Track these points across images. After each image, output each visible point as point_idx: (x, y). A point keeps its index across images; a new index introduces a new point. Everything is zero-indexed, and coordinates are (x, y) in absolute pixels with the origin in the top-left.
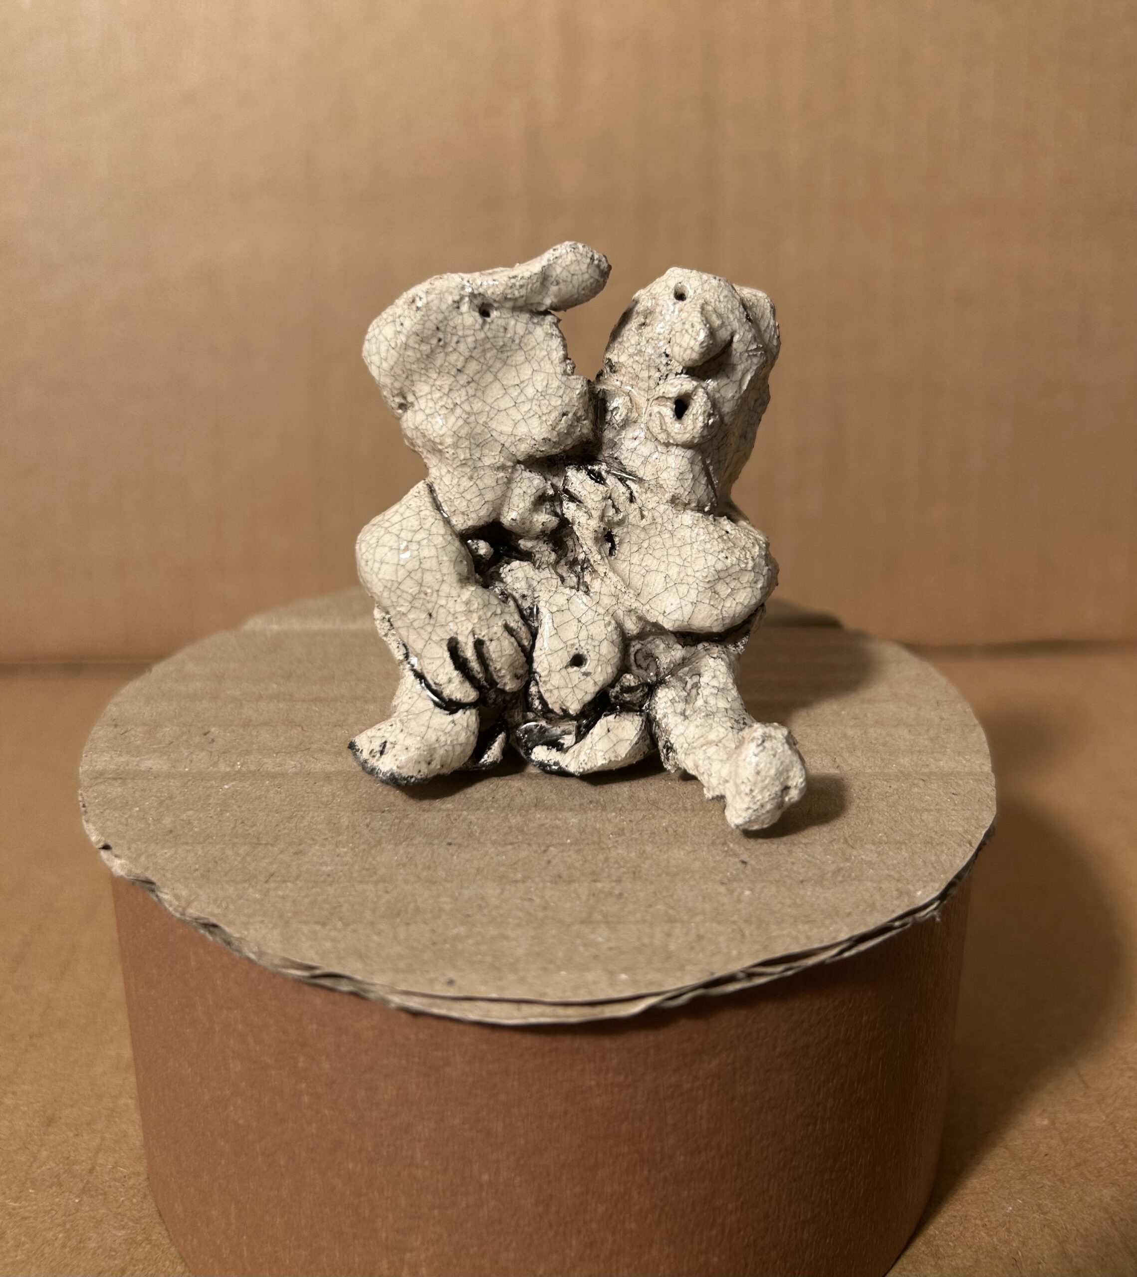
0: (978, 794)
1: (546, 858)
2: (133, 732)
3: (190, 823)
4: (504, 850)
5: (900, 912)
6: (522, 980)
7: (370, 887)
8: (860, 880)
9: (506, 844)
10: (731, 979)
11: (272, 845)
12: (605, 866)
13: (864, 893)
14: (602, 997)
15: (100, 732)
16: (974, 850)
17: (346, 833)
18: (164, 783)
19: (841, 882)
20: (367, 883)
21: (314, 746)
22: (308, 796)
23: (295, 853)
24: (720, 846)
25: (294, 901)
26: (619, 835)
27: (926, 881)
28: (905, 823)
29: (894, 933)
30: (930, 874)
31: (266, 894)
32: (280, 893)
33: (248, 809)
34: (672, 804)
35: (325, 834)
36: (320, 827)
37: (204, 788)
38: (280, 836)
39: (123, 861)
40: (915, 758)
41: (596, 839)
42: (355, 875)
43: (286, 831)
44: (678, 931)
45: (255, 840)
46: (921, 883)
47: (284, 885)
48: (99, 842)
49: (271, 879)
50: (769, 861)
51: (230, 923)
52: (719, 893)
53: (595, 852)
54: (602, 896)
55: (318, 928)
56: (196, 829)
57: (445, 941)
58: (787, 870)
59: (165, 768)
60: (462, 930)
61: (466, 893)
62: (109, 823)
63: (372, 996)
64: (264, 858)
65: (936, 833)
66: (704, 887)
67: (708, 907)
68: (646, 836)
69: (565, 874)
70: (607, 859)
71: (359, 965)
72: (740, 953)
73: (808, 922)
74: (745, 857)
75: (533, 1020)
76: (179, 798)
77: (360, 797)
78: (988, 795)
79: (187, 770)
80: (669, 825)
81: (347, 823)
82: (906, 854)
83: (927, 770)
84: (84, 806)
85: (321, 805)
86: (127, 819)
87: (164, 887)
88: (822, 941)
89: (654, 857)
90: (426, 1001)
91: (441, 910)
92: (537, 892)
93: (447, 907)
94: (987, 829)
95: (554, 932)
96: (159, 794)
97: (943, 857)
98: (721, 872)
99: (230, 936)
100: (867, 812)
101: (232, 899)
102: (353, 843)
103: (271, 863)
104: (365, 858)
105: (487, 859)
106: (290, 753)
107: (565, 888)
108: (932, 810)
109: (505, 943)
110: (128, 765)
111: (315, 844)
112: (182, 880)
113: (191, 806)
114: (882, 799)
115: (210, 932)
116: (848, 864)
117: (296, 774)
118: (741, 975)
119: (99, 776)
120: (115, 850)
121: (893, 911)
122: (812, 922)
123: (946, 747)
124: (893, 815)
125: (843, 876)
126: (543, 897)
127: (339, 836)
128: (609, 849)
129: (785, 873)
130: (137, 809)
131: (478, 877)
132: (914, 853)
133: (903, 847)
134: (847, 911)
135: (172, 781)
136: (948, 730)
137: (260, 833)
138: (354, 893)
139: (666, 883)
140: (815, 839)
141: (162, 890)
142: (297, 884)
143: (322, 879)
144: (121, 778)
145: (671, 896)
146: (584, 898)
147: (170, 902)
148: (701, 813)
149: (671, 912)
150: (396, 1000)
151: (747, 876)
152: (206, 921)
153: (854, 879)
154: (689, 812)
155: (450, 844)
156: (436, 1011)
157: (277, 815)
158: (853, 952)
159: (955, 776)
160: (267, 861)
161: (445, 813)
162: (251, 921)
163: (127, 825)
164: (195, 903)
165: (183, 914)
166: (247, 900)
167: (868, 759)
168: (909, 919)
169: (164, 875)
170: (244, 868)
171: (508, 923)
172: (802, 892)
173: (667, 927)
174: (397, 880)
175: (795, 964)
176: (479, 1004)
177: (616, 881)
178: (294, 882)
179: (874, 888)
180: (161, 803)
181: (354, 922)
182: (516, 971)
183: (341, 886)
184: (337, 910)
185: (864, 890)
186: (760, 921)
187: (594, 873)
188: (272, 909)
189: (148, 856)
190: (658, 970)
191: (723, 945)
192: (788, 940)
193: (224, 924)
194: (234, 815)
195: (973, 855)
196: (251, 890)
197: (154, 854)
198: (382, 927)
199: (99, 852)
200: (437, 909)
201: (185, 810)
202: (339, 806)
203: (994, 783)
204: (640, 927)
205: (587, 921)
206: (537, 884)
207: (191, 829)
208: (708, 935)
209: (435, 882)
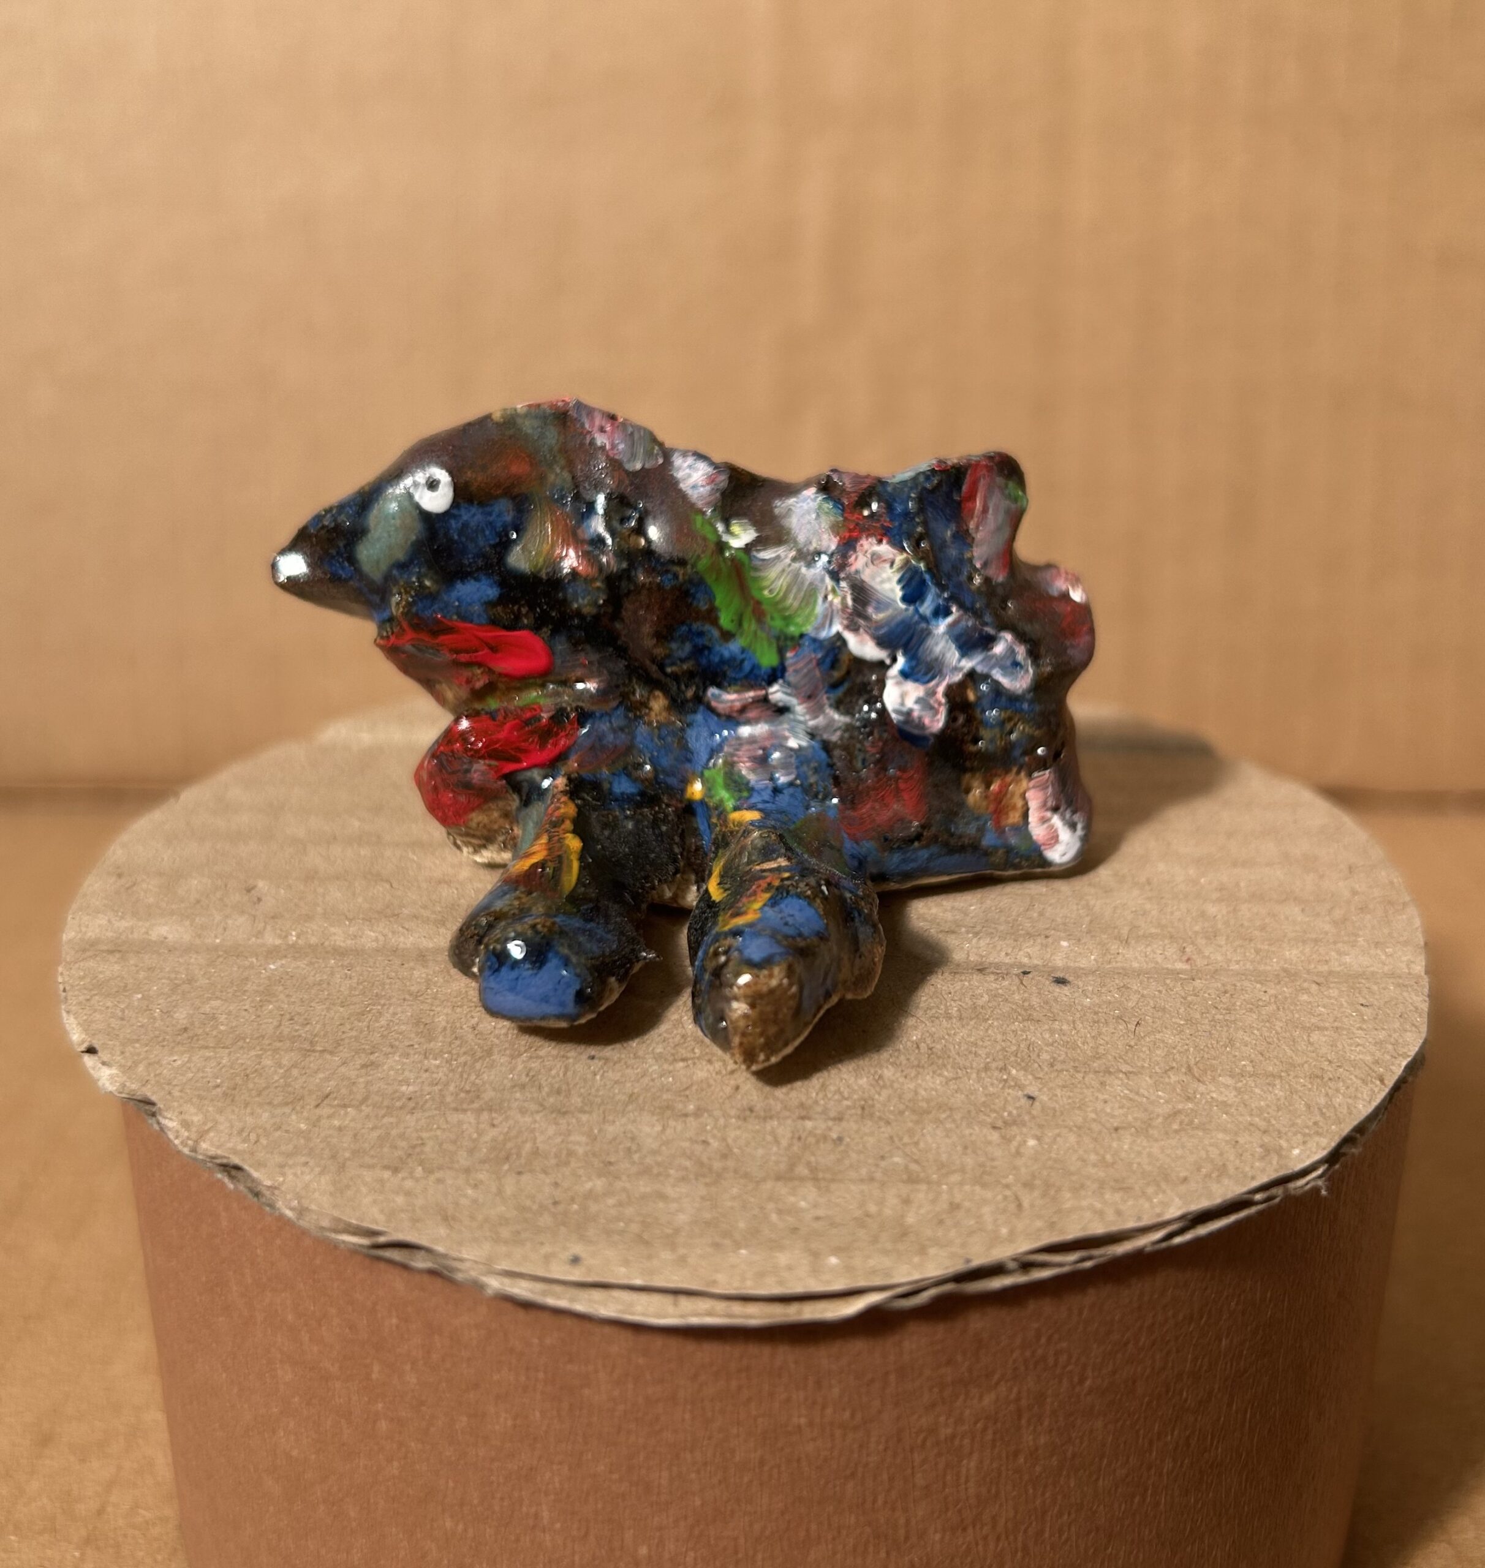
0: (1401, 1006)
1: (732, 1082)
2: (144, 886)
3: (214, 1018)
4: (671, 1068)
5: (1264, 1179)
6: (682, 1261)
7: (470, 1117)
8: (1204, 1130)
9: (675, 1060)
10: (997, 1270)
11: (331, 1053)
12: (820, 1096)
13: (1210, 1149)
14: (799, 1289)
15: (95, 885)
16: (1387, 1090)
17: (441, 1038)
18: (181, 960)
19: (1177, 1132)
20: (465, 1111)
21: (406, 911)
22: (391, 984)
23: (364, 1066)
24: (996, 1073)
25: (355, 1135)
27: (1309, 1135)
28: (1284, 1046)
29: (1253, 1210)
30: (1316, 1123)
31: (315, 1123)
32: (336, 1123)
33: (302, 1001)
35: (410, 1039)
36: (403, 1027)
37: (239, 967)
38: (342, 1040)
39: (113, 1071)
40: (1307, 950)
42: (449, 1099)
43: (354, 1033)
44: (921, 1194)
45: (307, 1046)
46: (1299, 1136)
47: (342, 1112)
48: (82, 1042)
49: (326, 1102)
50: (1069, 1097)
51: (259, 1165)
52: (990, 1143)
54: (812, 1140)
55: (387, 1174)
56: (222, 1028)
57: (573, 1200)
58: (1095, 1111)
59: (187, 938)
61: (611, 1130)
62: (97, 1017)
63: (459, 1276)
64: (317, 1071)
65: (1330, 1062)
66: (967, 1132)
67: (969, 1161)
69: (759, 1107)
70: (823, 1087)
71: (443, 1231)
72: (1012, 1232)
73: (1121, 1189)
74: (1032, 1090)
75: (695, 1321)
76: (202, 982)
78: (1417, 1008)
79: (218, 941)
80: (924, 1040)
81: (444, 1024)
82: (1281, 1093)
83: (1324, 968)
84: (64, 990)
85: (407, 997)
86: (123, 1011)
87: (167, 1110)
88: (1139, 1219)
89: (896, 1085)
90: (539, 1286)
91: (571, 1153)
92: (715, 1132)
93: (581, 1150)
94: (1409, 1059)
95: (735, 1191)
96: (173, 976)
97: (1338, 1100)
98: (995, 1111)
99: (259, 1183)
100: (1225, 1029)
101: (265, 1129)
102: (449, 1052)
103: (328, 1079)
104: (465, 1076)
105: (646, 1080)
106: (370, 920)
107: (757, 1127)
108: (1326, 1029)
109: (661, 1205)
110: (132, 933)
111: (394, 1053)
112: (194, 1100)
113: (218, 994)
114: (1251, 1010)
115: (231, 1177)
116: (1190, 1105)
117: (377, 950)
118: (1012, 1265)
119: (89, 948)
120: (104, 1055)
121: (1253, 1178)
122: (1127, 1190)
123: (1357, 935)
124: (1267, 1034)
125: (1181, 1123)
126: (724, 1139)
127: (430, 1041)
129: (1093, 1116)
130: (140, 996)
131: (630, 1107)
132: (1292, 1092)
133: (1277, 1082)
134: (1183, 1174)
135: (194, 956)
136: (1364, 909)
137: (316, 1036)
138: (445, 1126)
139: (910, 1125)
140: (1143, 1067)
141: (166, 1114)
142: (361, 1111)
143: (398, 1104)
144: (120, 951)
145: (916, 1144)
146: (784, 1142)
147: (177, 1132)
148: (972, 1023)
149: (914, 1167)
150: (495, 1284)
151: (1034, 1117)
152: (225, 1161)
153: (1197, 1128)
154: (954, 1021)
155: (592, 1058)
156: (551, 1301)
157: (341, 1009)
158: (1188, 1236)
159: (1367, 979)
160: (321, 1075)
162: (291, 1162)
163: (122, 1019)
164: (212, 1134)
165: (194, 1150)
166: (287, 1131)
167: (1235, 951)
168: (1278, 1191)
169: (170, 1093)
170: (287, 1085)
171: (668, 1176)
172: (1115, 1145)
173: (905, 1189)
174: (510, 1108)
175: (1096, 1252)
176: (616, 1293)
177: (834, 1119)
178: (358, 1107)
179: (1227, 1142)
180: (174, 989)
181: (440, 1168)
182: (673, 1247)
183: (427, 1114)
184: (418, 1150)
185: (1211, 1145)
186: (1048, 1185)
187: (802, 1105)
188: (322, 1146)
189: (150, 1064)
190: (885, 1252)
191: (988, 1218)
192: (1088, 1215)
193: (251, 1166)
194: (279, 1008)
195: (1385, 1098)
196: (294, 1117)
197: (158, 1062)
198: (482, 1176)
199: (81, 1058)
200: (564, 1152)
201: (210, 999)
202: (435, 998)
203: (1426, 990)
204: (864, 1187)
205: (786, 1176)
206: (717, 1120)
207: (215, 1027)
208: (967, 1204)
209: (565, 1113)
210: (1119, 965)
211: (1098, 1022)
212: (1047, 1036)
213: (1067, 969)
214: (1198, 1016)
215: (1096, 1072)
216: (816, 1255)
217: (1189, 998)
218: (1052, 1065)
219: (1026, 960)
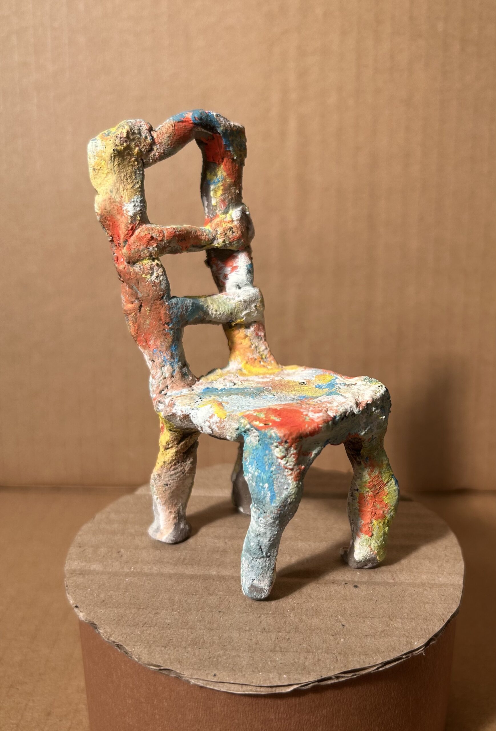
0: (453, 596)
1: (260, 620)
2: (88, 551)
3: (112, 597)
4: (242, 615)
5: (405, 652)
6: (244, 676)
7: (185, 631)
8: (391, 636)
9: (243, 613)
10: (330, 678)
11: (146, 609)
12: (284, 625)
13: (392, 642)
14: (275, 685)
15: (73, 550)
16: (444, 623)
17: (177, 605)
18: (100, 577)
19: (383, 637)
20: (184, 629)
21: (165, 561)
22: (161, 586)
23: (155, 614)
24: (334, 618)
25: (154, 636)
26: (292, 610)
27: (420, 638)
28: (417, 609)
29: (403, 660)
31: (142, 632)
32: (148, 632)
33: (136, 591)
34: (317, 596)
35: (168, 605)
36: (166, 601)
37: (117, 580)
38: (148, 605)
39: (84, 614)
40: (429, 576)
41: (282, 612)
42: (179, 625)
43: (152, 603)
44: (310, 656)
45: (138, 607)
46: (417, 638)
47: (150, 629)
48: (73, 604)
49: (145, 625)
50: (354, 625)
51: (128, 645)
52: (331, 640)
53: (281, 618)
54: (281, 639)
55: (163, 648)
56: (114, 600)
57: (214, 657)
59: (101, 569)
60: (221, 652)
61: (225, 635)
62: (78, 596)
63: (183, 679)
64: (142, 615)
65: (430, 614)
66: (325, 636)
67: (324, 646)
68: (303, 612)
69: (267, 628)
70: (285, 622)
71: (179, 666)
72: (334, 668)
73: (365, 655)
74: (344, 623)
75: (247, 693)
76: (107, 585)
77: (184, 587)
78: (458, 596)
79: (111, 570)
80: (315, 606)
81: (177, 600)
82: (414, 624)
83: (433, 582)
84: (67, 586)
85: (167, 591)
86: (85, 594)
87: (101, 627)
88: (369, 664)
89: (306, 621)
90: (205, 682)
91: (214, 642)
92: (254, 636)
93: (216, 642)
94: (453, 613)
95: (259, 655)
96: (99, 582)
97: (430, 626)
98: (333, 630)
99: (127, 650)
100: (401, 603)
101: (128, 634)
102: (179, 609)
103: (145, 618)
104: (184, 617)
105: (235, 619)
106: (155, 563)
107: (266, 635)
108: (430, 603)
109: (238, 659)
110: (85, 567)
111: (163, 609)
112: (108, 624)
113: (112, 589)
114: (409, 597)
115: (120, 648)
116: (388, 628)
117: (157, 574)
118: (333, 677)
119: (73, 572)
120: (81, 609)
121: (403, 651)
122: (367, 655)
123: (444, 571)
124: (412, 605)
125: (384, 634)
126: (256, 639)
127: (173, 606)
128: (287, 617)
129: (360, 631)
130: (89, 590)
131: (230, 628)
132: (417, 624)
133: (414, 621)
134: (383, 650)
135: (104, 576)
136: (447, 562)
137: (141, 603)
138: (178, 633)
139: (309, 634)
140: (376, 616)
143: (166, 626)
144: (82, 574)
145: (310, 640)
146: (273, 640)
147: (103, 634)
148: (329, 601)
149: (309, 647)
150: (193, 681)
151: (343, 632)
152: (117, 643)
153: (389, 636)
155: (220, 612)
156: (208, 687)
157: (148, 595)
158: (383, 668)
159: (445, 586)
160: (143, 617)
161: (219, 596)
162: (136, 644)
163: (85, 597)
164: (113, 635)
165: (108, 639)
166: (135, 635)
167: (408, 576)
168: (410, 655)
169: (101, 622)
170: (134, 619)
171: (241, 650)
172: (365, 641)
173: (306, 654)
174: (197, 628)
175: (357, 673)
176: (226, 684)
177: (288, 632)
178: (154, 627)
179: (397, 640)
180: (99, 587)
181: (178, 647)
182: (241, 672)
183: (173, 630)
184: (171, 641)
185: (392, 641)
186: (345, 653)
187: (279, 628)
188: (145, 639)
189: (94, 612)
190: (299, 674)
191: (328, 664)
192: (355, 663)
193: (125, 645)
194: (130, 594)
195: (444, 626)
196: (136, 630)
197: (97, 612)
198: (189, 649)
199: (74, 609)
200: (212, 642)
201: (110, 591)
202: (174, 591)
203: (462, 590)
204: (295, 654)
205: (273, 651)
206: (255, 633)
207: (112, 600)
208: (322, 659)
209: (212, 630)
210: (374, 580)
211: (365, 600)
212: (350, 605)
213: (358, 582)
214: (394, 599)
215: (363, 617)
216: (280, 674)
217: (392, 592)
218: (350, 615)
219: (347, 579)
